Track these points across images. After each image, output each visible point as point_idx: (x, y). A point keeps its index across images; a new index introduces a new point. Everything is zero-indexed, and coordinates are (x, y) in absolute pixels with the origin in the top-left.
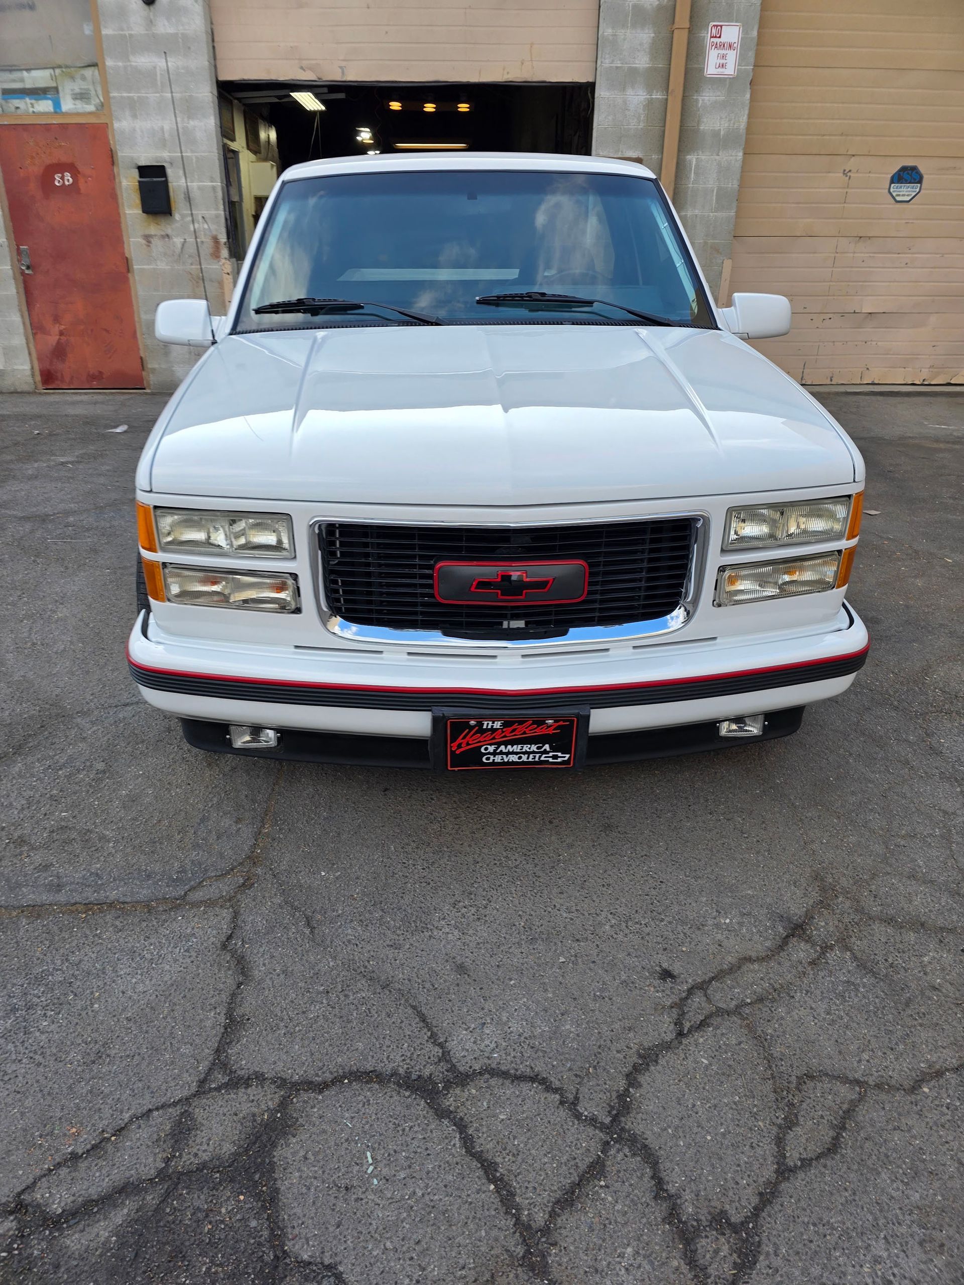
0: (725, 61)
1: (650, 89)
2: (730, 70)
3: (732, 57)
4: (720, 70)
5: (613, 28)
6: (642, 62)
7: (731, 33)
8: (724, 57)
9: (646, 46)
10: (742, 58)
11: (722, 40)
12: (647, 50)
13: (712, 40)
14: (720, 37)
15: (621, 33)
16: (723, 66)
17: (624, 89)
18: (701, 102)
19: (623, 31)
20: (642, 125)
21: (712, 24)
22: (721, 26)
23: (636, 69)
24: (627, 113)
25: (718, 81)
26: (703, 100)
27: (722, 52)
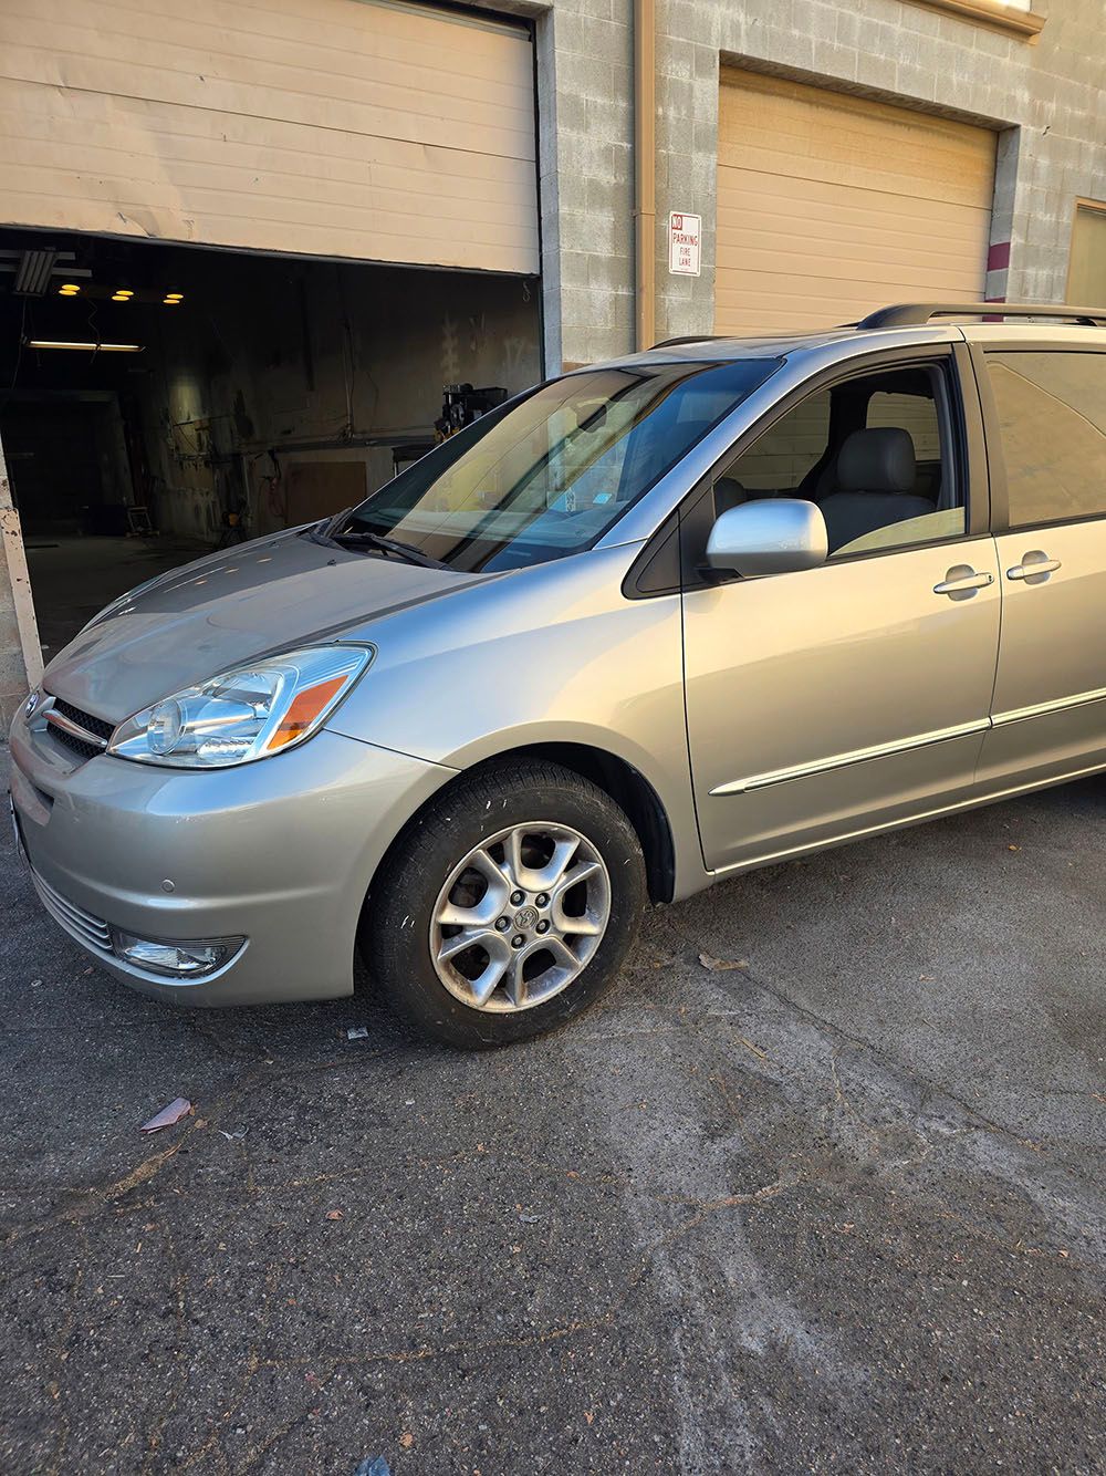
0: (688, 257)
1: (615, 284)
2: (694, 268)
3: (695, 251)
4: (685, 267)
5: (569, 205)
6: (604, 250)
7: (692, 226)
8: (687, 251)
9: (607, 231)
10: (704, 254)
11: (684, 232)
12: (609, 237)
13: (674, 231)
14: (681, 229)
15: (579, 212)
16: (686, 262)
17: (588, 284)
18: (667, 302)
19: (581, 211)
20: (610, 326)
21: (672, 213)
22: (681, 216)
23: (598, 257)
24: (593, 310)
25: (683, 279)
26: (670, 300)
27: (685, 246)
